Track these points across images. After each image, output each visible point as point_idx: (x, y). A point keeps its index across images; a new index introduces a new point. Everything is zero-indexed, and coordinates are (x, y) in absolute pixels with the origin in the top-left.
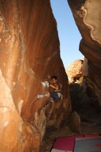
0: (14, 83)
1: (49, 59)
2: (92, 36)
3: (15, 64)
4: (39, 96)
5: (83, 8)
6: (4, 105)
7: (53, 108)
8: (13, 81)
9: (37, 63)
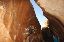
0: (11, 30)
1: (30, 19)
2: (46, 10)
3: (11, 23)
4: (23, 34)
5: (38, 1)
6: (6, 37)
7: (33, 38)
8: (10, 29)
9: (24, 21)
